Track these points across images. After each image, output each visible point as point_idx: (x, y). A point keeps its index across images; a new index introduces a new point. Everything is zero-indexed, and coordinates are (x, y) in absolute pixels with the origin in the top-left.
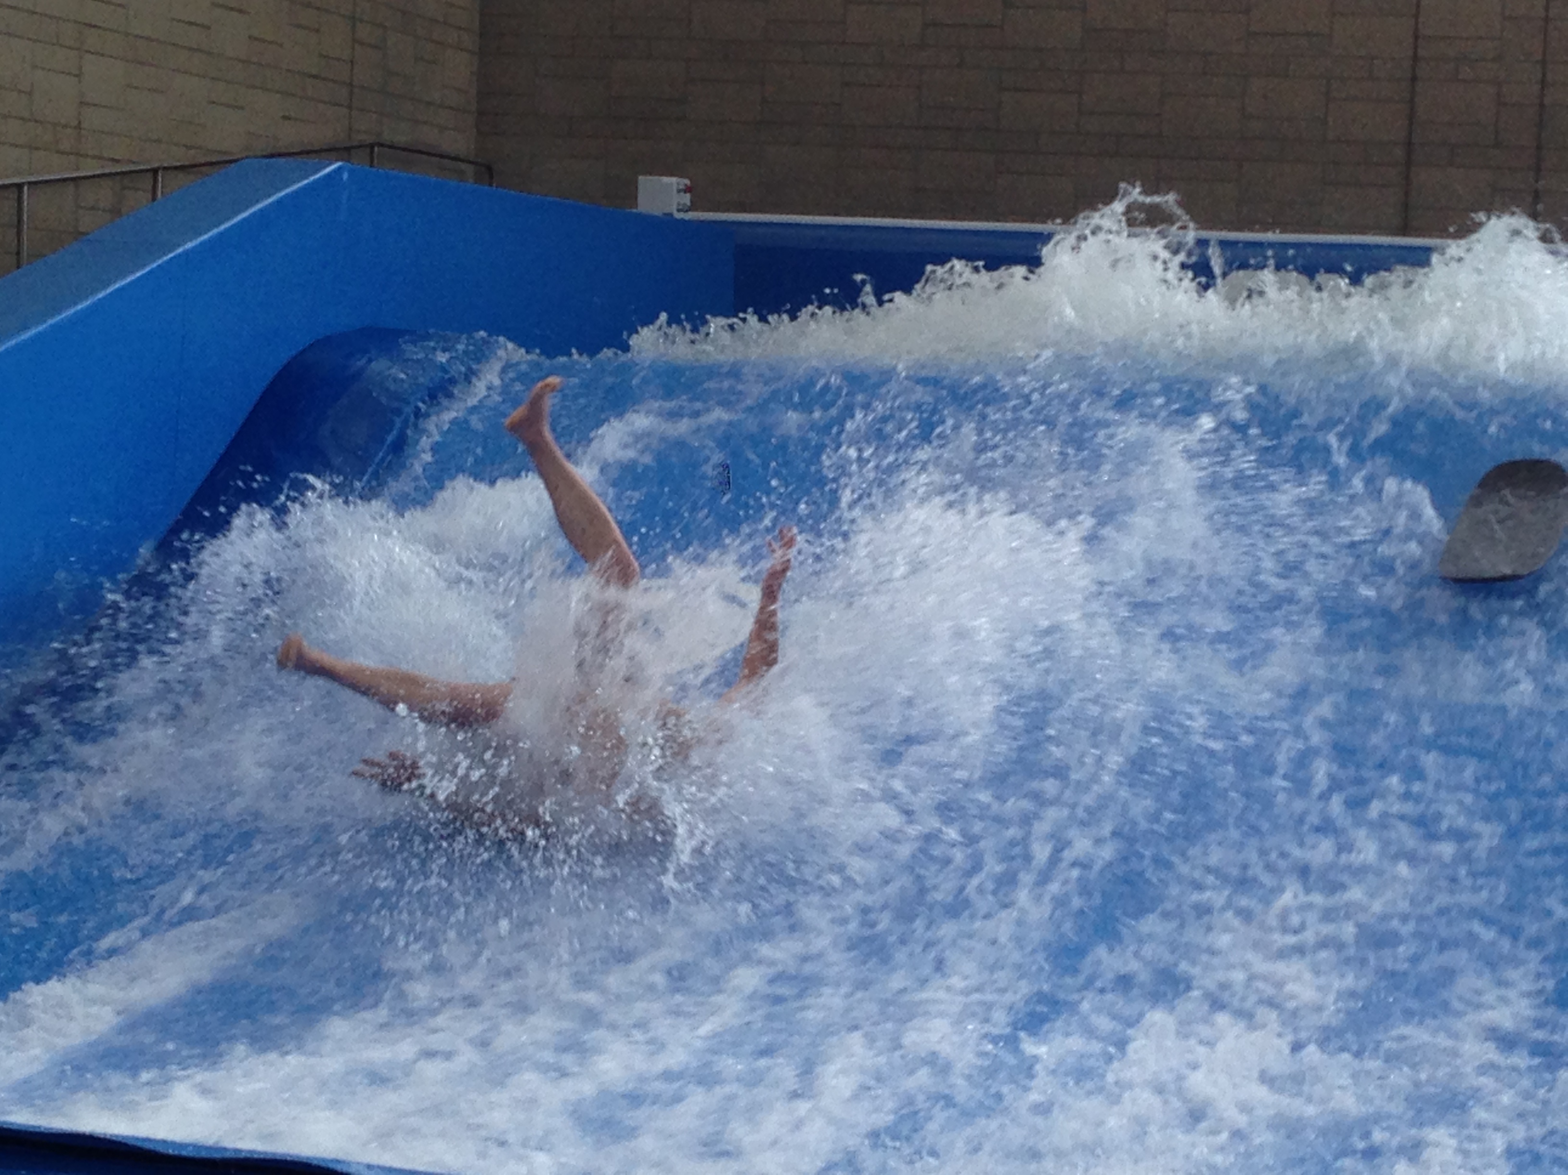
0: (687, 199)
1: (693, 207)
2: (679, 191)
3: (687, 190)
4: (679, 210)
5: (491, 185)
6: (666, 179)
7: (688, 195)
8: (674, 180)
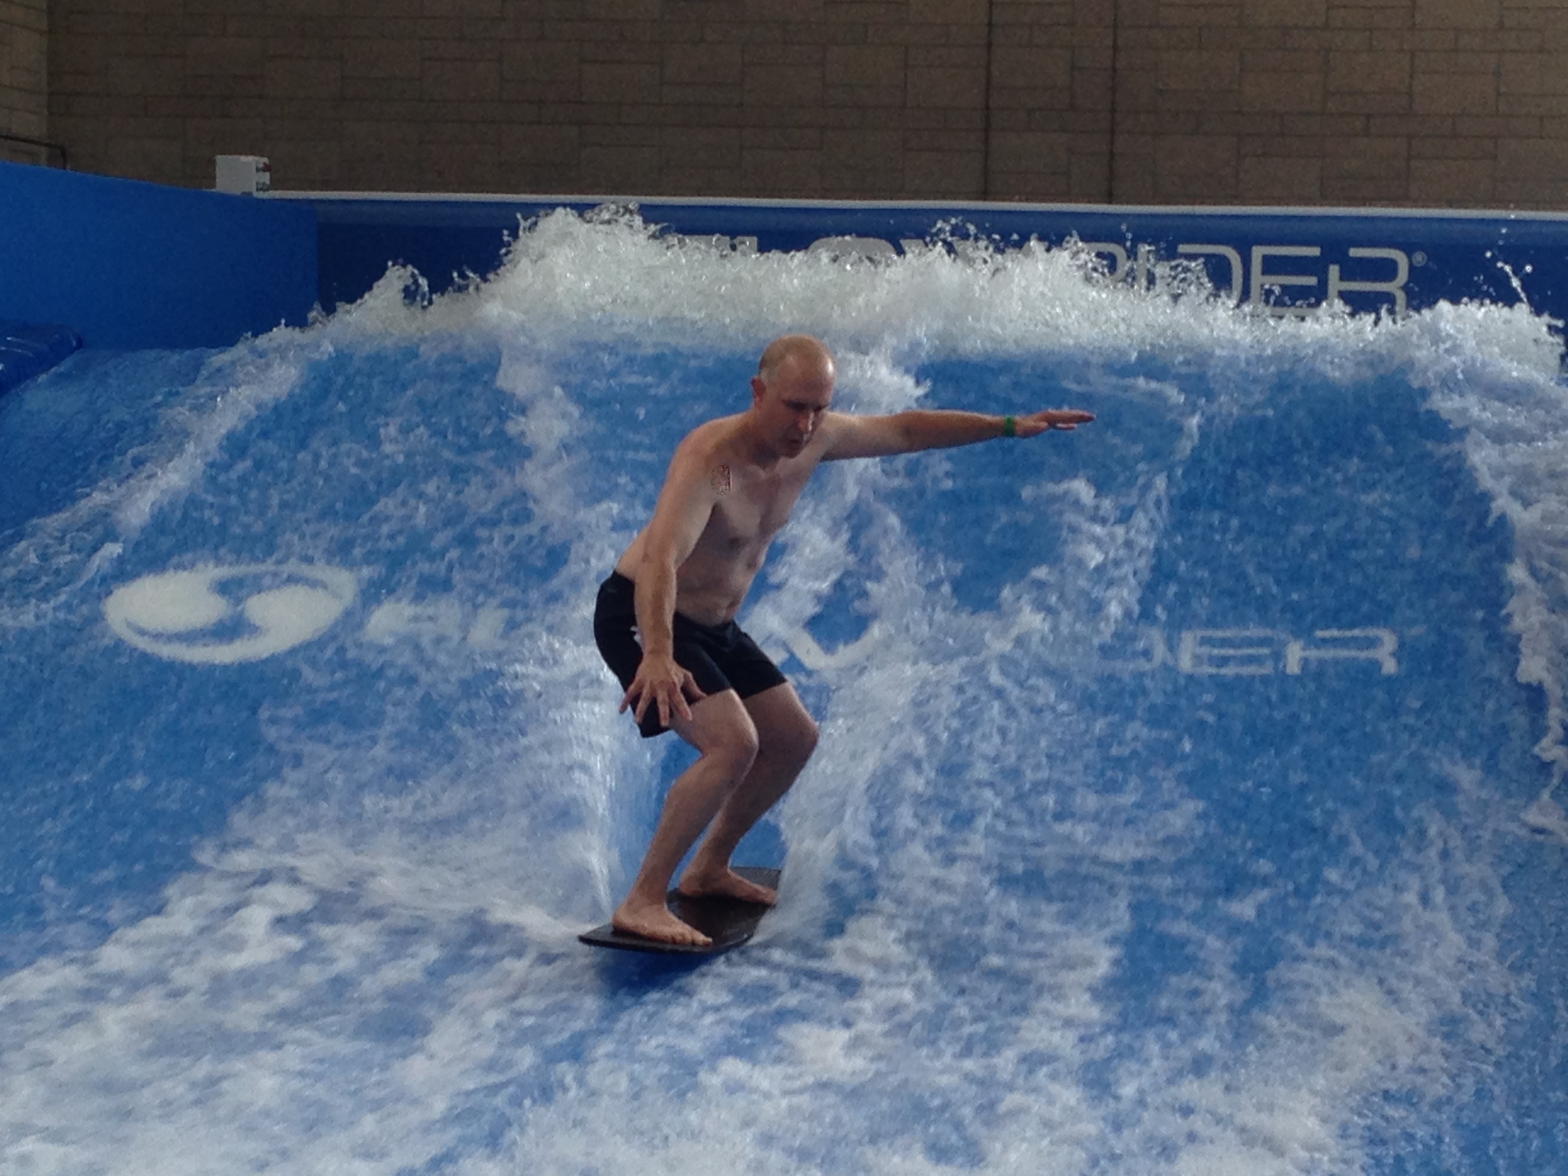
0: (266, 177)
1: (274, 185)
2: (258, 170)
3: (266, 168)
4: (258, 190)
5: (65, 168)
6: (243, 158)
7: (268, 174)
8: (250, 158)
